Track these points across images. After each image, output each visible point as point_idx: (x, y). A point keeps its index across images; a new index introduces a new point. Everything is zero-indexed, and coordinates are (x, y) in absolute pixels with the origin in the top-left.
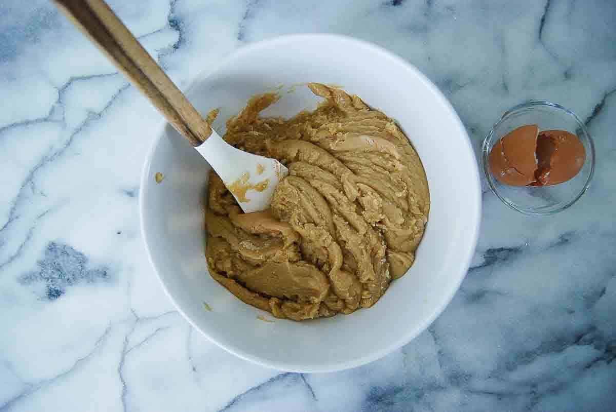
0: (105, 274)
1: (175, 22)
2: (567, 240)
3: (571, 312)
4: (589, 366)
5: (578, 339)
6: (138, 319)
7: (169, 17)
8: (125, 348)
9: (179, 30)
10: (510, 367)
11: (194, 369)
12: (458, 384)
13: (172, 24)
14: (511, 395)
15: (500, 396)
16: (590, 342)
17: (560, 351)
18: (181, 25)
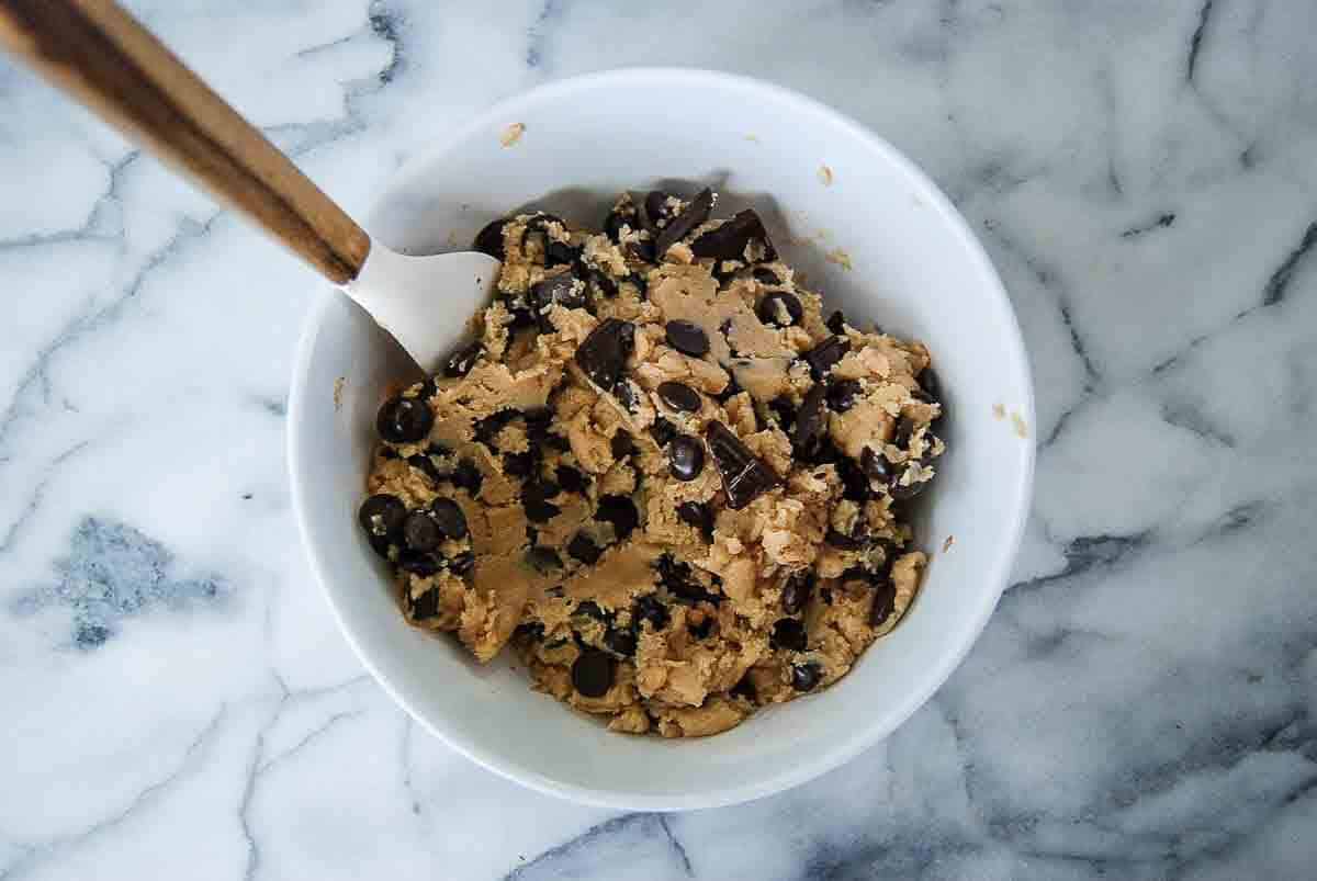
0: (212, 591)
1: (384, 21)
2: (1245, 520)
3: (1254, 679)
4: (1292, 798)
5: (1269, 737)
6: (287, 695)
7: (370, 9)
8: (258, 760)
9: (393, 39)
10: (1122, 801)
11: (417, 809)
12: (1008, 838)
13: (378, 25)
14: (1124, 862)
15: (1099, 863)
16: (1294, 744)
17: (1230, 764)
18: (399, 29)
